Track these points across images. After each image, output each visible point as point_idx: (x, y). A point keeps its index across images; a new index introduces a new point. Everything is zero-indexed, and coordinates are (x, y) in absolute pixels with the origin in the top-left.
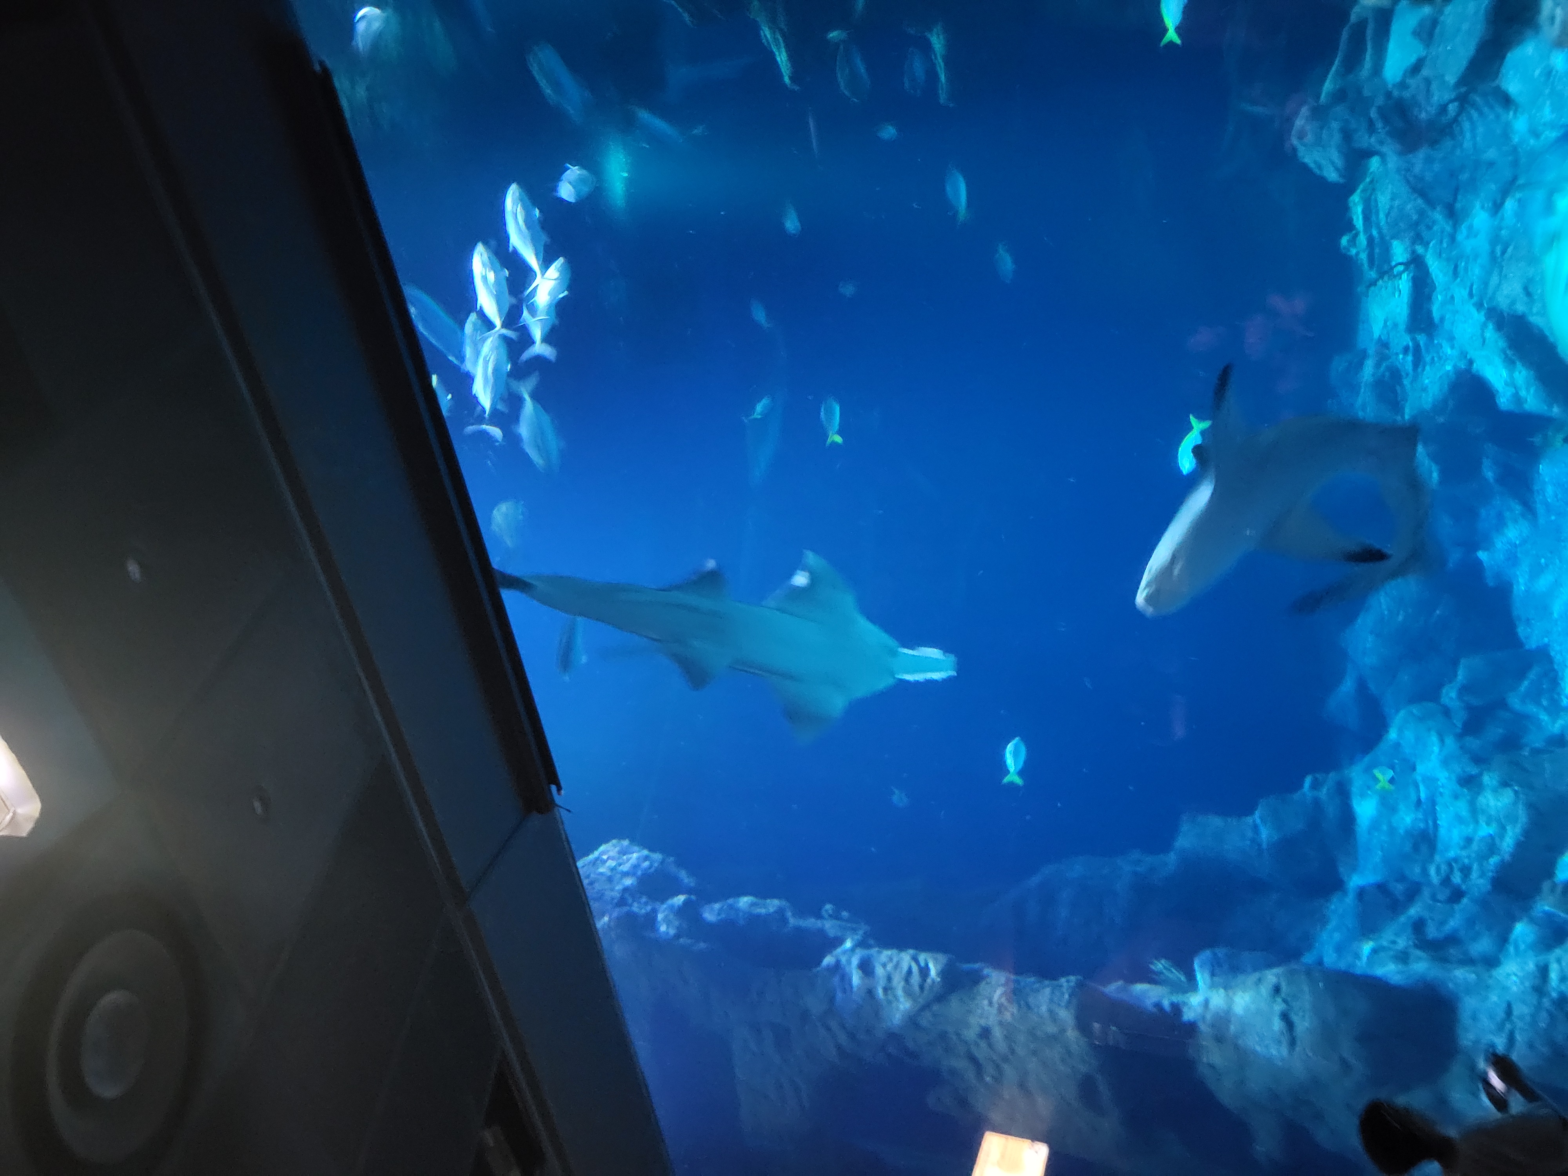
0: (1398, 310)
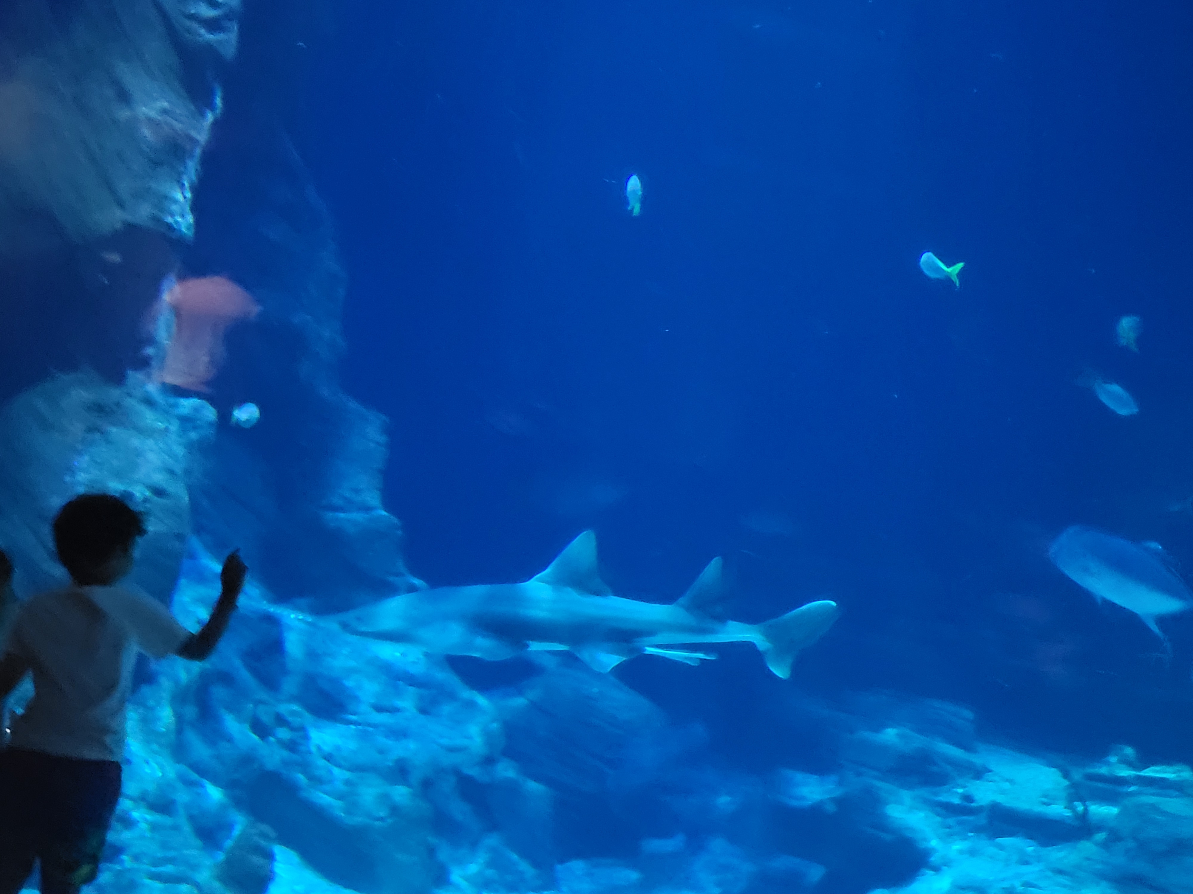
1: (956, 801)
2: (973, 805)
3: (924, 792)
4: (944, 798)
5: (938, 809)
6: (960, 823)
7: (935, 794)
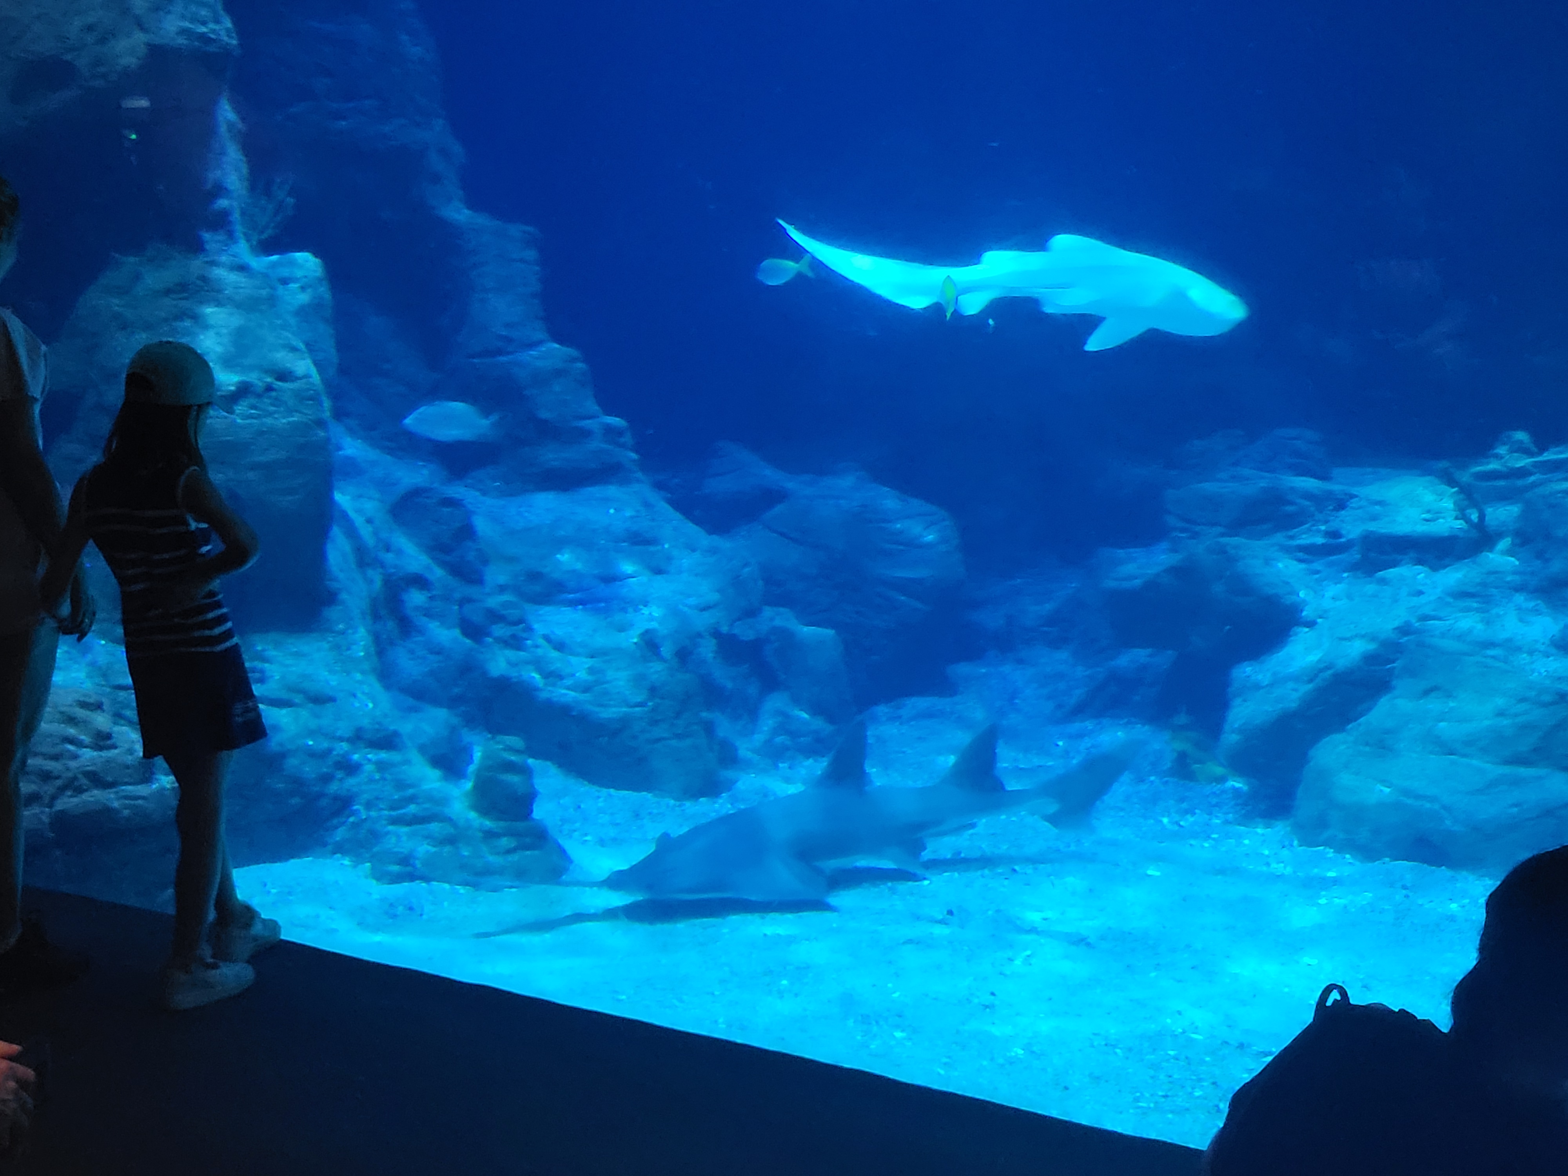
0: (1400, 519)
1: (1320, 540)
2: (1343, 540)
3: (1279, 537)
4: (1306, 540)
5: (1301, 555)
6: (1330, 565)
7: (1292, 538)
